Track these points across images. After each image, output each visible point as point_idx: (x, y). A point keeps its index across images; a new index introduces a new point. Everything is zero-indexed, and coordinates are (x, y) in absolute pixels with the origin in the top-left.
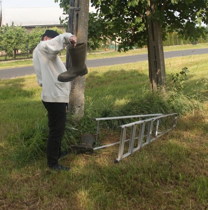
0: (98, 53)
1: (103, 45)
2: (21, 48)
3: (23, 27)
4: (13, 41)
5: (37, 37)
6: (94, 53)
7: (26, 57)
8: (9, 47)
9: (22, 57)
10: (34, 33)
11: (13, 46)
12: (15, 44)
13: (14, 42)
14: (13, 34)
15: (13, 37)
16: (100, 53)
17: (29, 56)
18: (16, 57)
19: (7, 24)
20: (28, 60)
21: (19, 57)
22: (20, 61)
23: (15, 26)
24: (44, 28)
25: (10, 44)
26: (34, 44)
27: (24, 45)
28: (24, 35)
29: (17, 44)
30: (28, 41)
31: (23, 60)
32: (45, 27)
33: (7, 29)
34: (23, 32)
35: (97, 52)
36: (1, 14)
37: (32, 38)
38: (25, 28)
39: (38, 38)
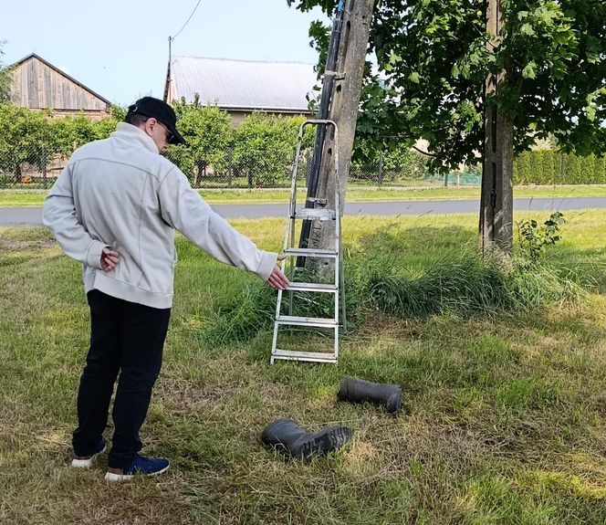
0: (400, 188)
1: (416, 169)
2: (216, 160)
3: (222, 109)
4: (196, 142)
5: (254, 136)
6: (390, 188)
7: (227, 184)
8: (187, 154)
9: (216, 184)
10: (249, 125)
11: (197, 155)
12: (202, 148)
13: (200, 144)
14: (197, 124)
15: (197, 130)
16: (405, 189)
17: (233, 183)
18: (202, 183)
19: (183, 99)
20: (230, 192)
21: (208, 183)
22: (211, 192)
23: (203, 105)
24: (273, 115)
25: (190, 149)
26: (247, 154)
27: (221, 155)
28: (223, 130)
29: (206, 148)
30: (232, 145)
31: (218, 190)
32: (277, 114)
33: (184, 112)
34: (223, 121)
35: (399, 186)
36: (169, 71)
37: (242, 138)
38: (229, 112)
39: (258, 139)
